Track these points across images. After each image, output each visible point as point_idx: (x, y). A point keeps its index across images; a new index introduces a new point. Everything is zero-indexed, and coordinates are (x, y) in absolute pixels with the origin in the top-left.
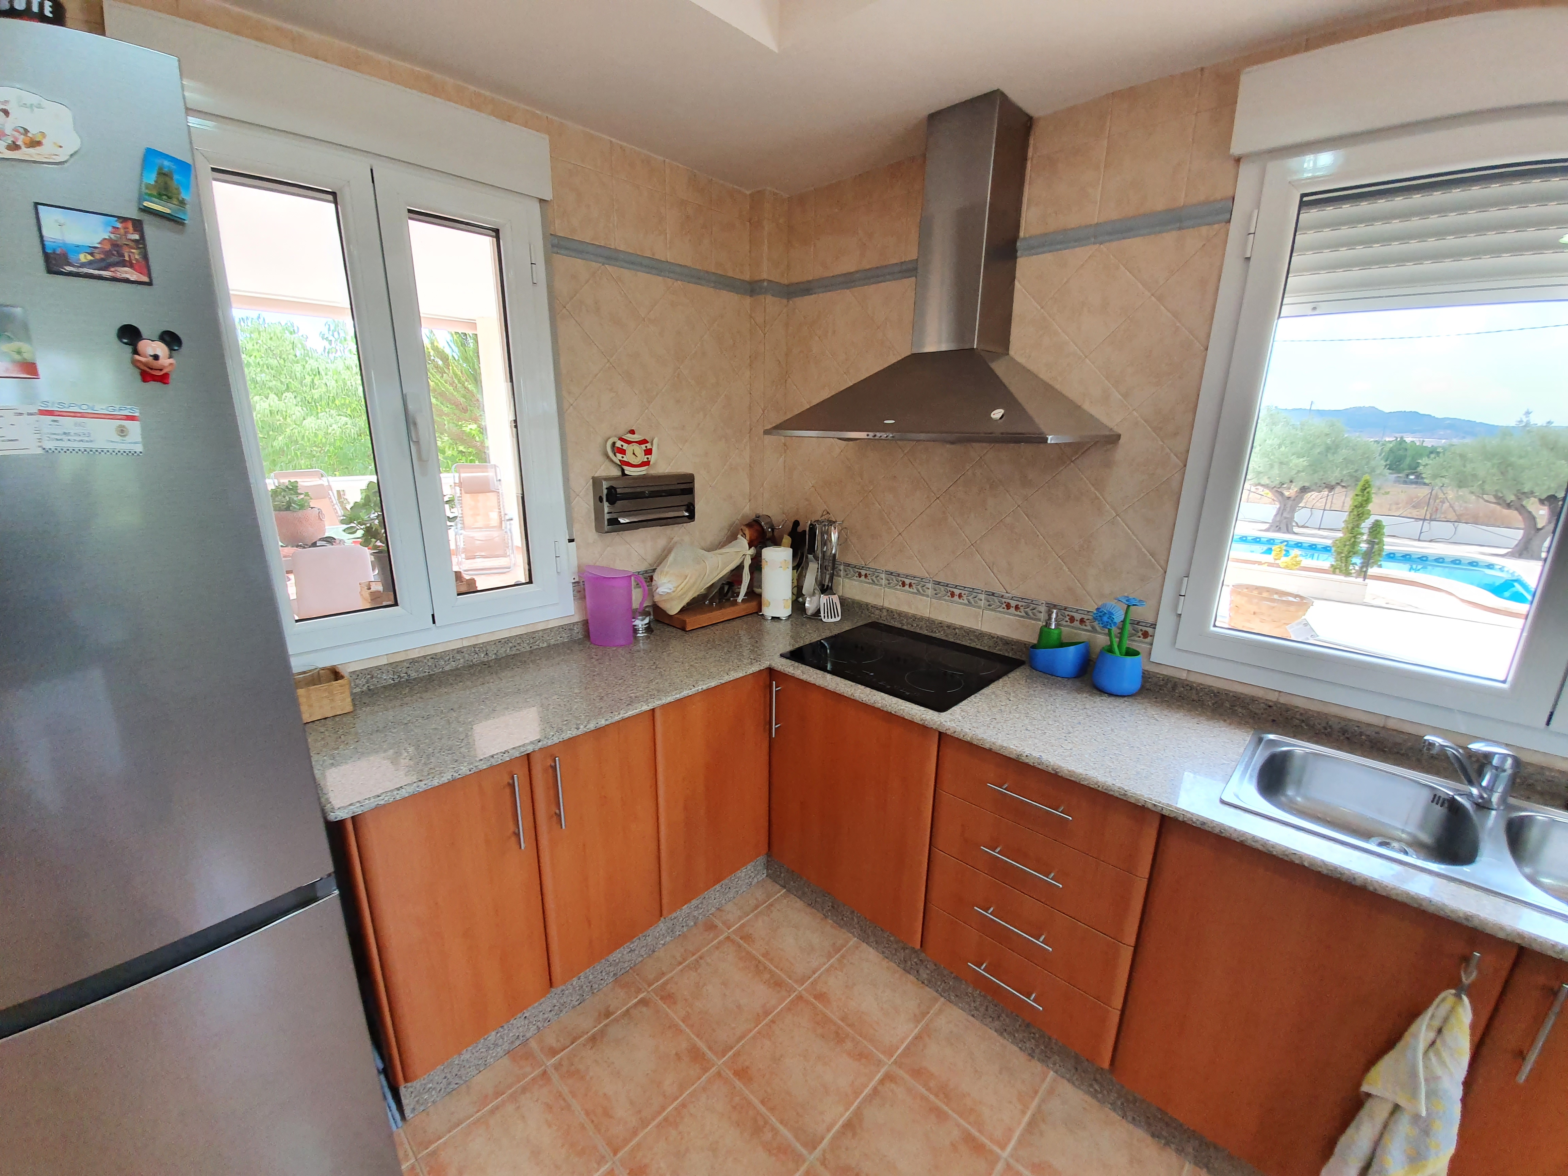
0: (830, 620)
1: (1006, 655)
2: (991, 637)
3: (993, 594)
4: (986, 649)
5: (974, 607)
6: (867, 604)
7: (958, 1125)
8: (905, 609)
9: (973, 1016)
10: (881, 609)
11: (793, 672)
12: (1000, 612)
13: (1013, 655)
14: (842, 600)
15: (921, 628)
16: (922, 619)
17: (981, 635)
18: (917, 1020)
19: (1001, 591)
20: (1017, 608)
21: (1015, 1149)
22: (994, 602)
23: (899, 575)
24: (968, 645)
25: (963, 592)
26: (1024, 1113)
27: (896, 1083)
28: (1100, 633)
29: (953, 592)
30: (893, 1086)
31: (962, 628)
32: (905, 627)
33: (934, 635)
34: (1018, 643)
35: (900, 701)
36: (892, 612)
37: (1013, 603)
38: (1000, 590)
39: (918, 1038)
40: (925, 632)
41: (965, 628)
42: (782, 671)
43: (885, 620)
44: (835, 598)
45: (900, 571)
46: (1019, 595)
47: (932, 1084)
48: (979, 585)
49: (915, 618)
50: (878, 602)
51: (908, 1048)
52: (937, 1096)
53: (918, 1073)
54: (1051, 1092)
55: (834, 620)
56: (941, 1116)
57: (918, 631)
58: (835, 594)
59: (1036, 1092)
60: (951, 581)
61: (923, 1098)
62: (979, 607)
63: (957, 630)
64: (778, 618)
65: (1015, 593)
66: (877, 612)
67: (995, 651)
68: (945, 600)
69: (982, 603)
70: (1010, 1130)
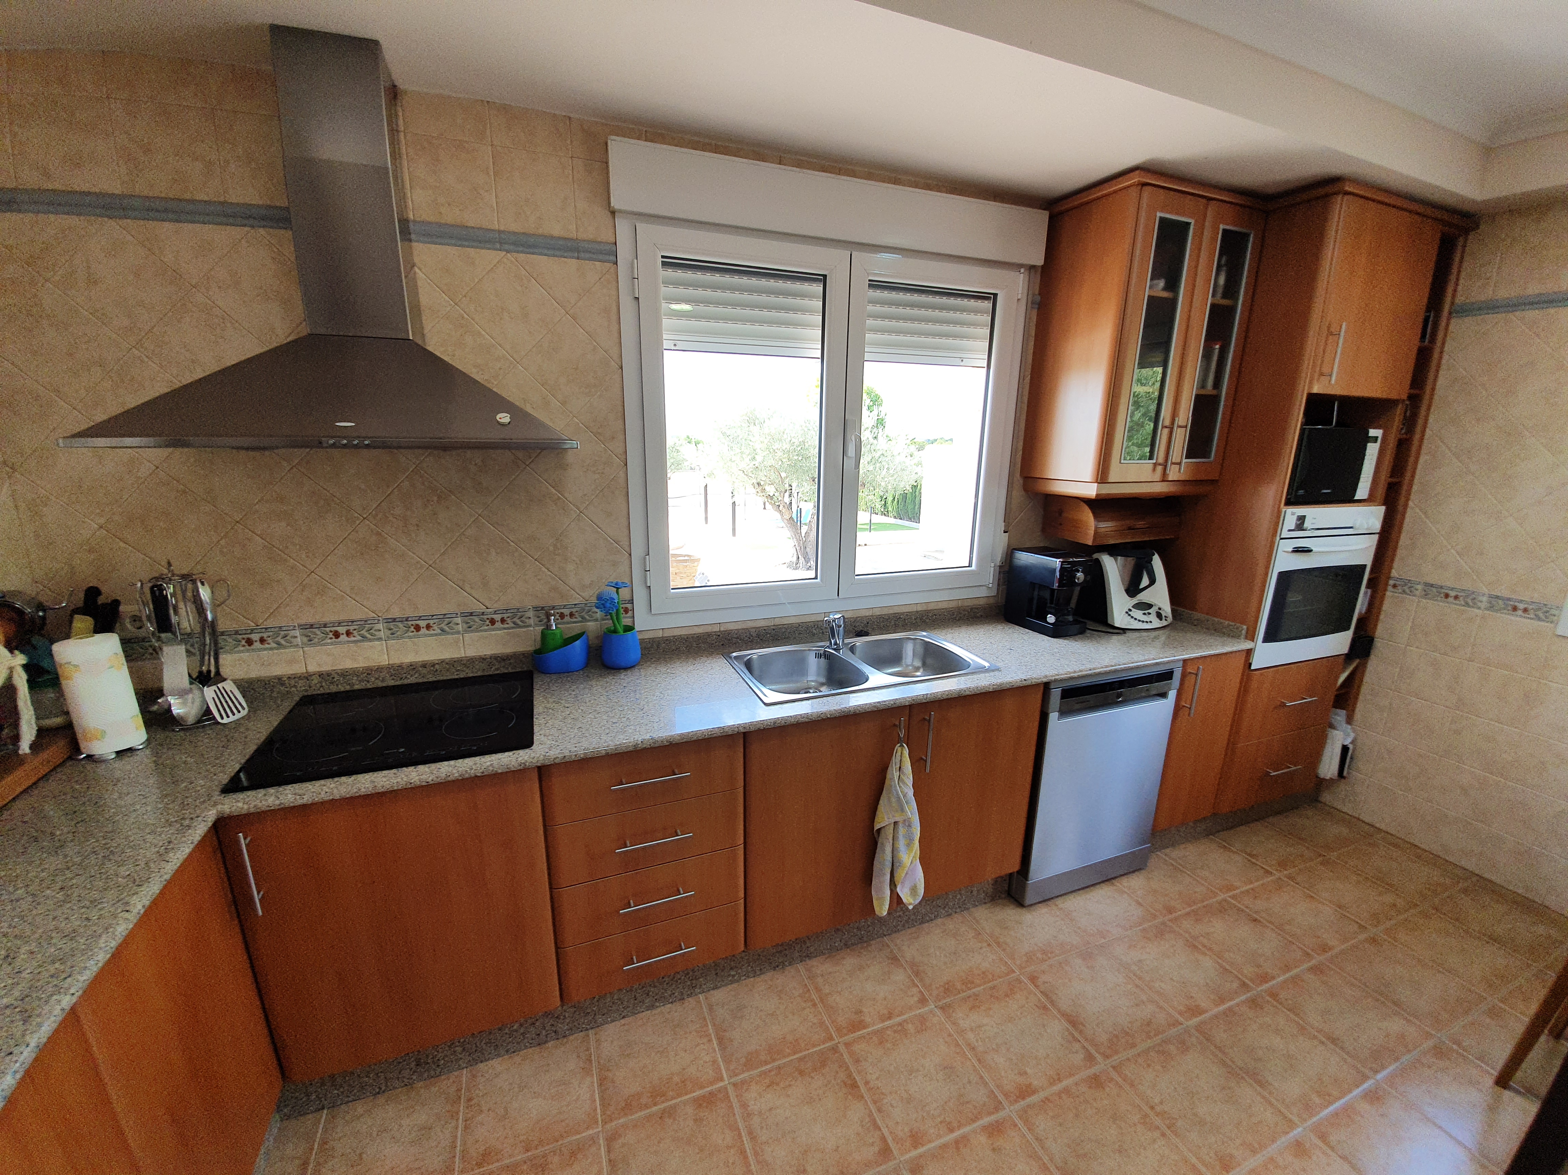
0: (232, 718)
1: (506, 671)
2: (483, 659)
3: (471, 614)
4: (480, 674)
5: (452, 634)
6: (279, 679)
7: (685, 1103)
8: (348, 664)
9: (624, 1017)
10: (308, 677)
11: (277, 802)
12: (486, 631)
13: (512, 669)
14: (239, 684)
15: (383, 681)
16: (379, 669)
17: (472, 661)
18: (587, 1071)
19: (481, 608)
20: (503, 621)
21: (727, 1069)
22: (475, 621)
23: (325, 626)
24: (456, 677)
25: (431, 622)
26: (710, 1041)
27: (620, 1136)
28: (589, 621)
29: (417, 625)
30: (621, 1141)
31: (443, 661)
32: (356, 687)
33: (406, 682)
34: (514, 656)
35: (477, 759)
36: (329, 674)
37: (498, 617)
38: (479, 608)
39: (602, 1081)
40: (392, 683)
41: (447, 661)
42: (252, 810)
43: (317, 688)
44: (229, 686)
45: (327, 619)
46: (502, 607)
47: (644, 1101)
48: (449, 608)
49: (369, 671)
50: (298, 669)
51: (602, 1099)
52: (655, 1104)
53: (628, 1107)
54: (711, 1008)
55: (238, 716)
56: (670, 1112)
57: (380, 684)
58: (225, 680)
59: (705, 1019)
60: (409, 613)
61: (649, 1118)
62: (458, 633)
63: (437, 666)
64: (130, 750)
65: (497, 606)
66: (301, 683)
67: (491, 673)
68: (410, 637)
69: (460, 628)
70: (714, 1062)
